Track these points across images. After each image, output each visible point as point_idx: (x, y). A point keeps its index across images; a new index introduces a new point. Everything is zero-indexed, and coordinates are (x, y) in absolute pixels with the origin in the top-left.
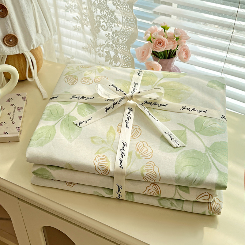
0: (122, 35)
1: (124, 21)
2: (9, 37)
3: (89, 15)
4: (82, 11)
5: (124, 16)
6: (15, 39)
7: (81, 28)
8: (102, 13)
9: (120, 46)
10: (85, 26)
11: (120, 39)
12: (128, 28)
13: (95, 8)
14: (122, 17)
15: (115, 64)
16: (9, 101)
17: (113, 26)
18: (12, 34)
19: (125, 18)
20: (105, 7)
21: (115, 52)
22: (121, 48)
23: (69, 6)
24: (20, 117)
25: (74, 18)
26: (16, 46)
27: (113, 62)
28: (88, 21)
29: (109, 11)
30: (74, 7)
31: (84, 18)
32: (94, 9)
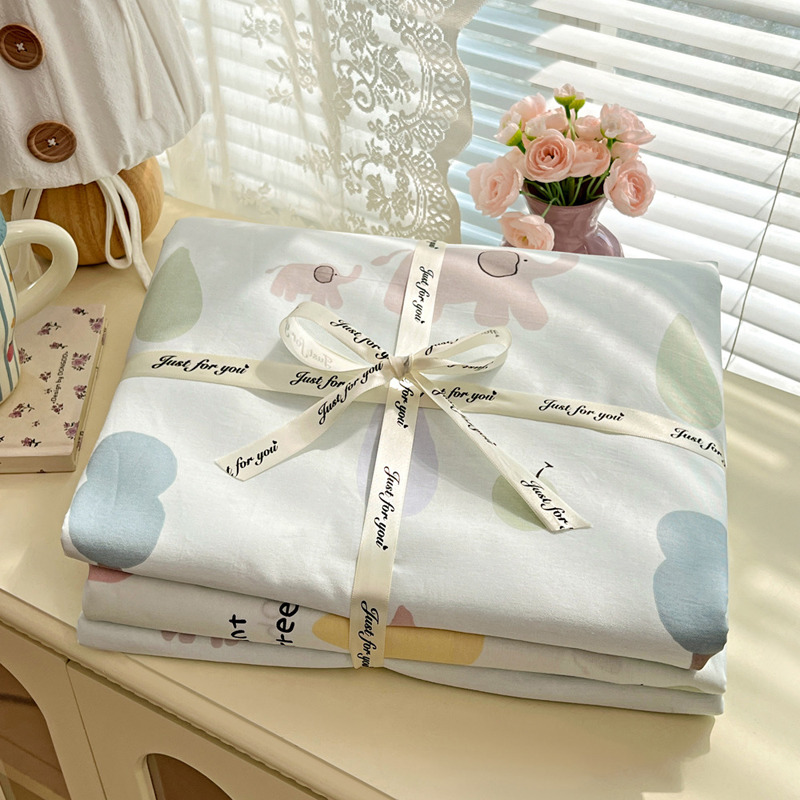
0: (422, 126)
1: (427, 84)
2: (46, 132)
3: (318, 56)
4: (296, 43)
5: (429, 67)
6: (67, 138)
7: (292, 96)
8: (358, 52)
9: (415, 161)
10: (304, 91)
11: (414, 139)
12: (442, 106)
13: (335, 37)
14: (422, 70)
15: (399, 219)
16: (45, 331)
17: (392, 95)
18: (59, 121)
19: (430, 73)
20: (365, 33)
21: (398, 181)
22: (416, 168)
23: (254, 23)
24: (79, 390)
25: (271, 63)
26: (71, 160)
27: (393, 211)
28: (312, 77)
29: (380, 48)
30: (270, 26)
31: (301, 64)
32: (333, 40)
